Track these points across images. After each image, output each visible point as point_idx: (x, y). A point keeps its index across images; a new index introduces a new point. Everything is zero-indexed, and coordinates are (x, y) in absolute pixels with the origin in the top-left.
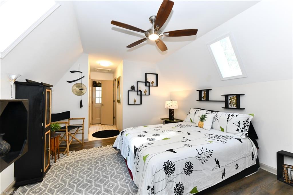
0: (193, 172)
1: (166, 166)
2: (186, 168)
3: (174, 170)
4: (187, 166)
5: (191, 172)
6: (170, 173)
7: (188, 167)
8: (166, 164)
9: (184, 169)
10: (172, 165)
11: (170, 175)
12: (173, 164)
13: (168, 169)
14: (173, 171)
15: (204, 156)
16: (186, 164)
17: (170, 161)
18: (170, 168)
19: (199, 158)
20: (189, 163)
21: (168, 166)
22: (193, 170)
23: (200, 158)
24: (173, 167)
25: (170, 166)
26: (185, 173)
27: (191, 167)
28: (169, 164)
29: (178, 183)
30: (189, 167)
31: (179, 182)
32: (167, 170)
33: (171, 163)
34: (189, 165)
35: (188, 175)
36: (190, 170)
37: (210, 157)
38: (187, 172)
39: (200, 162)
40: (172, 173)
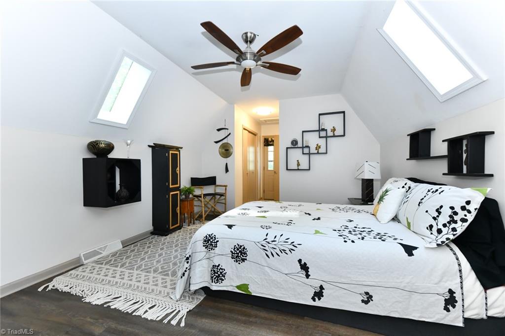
0: (245, 261)
1: (207, 239)
2: (235, 251)
3: (216, 247)
4: (238, 249)
5: (243, 260)
6: (210, 248)
7: (238, 252)
8: (208, 236)
9: (231, 251)
10: (214, 240)
11: (209, 251)
12: (217, 240)
13: (208, 242)
14: (214, 247)
15: (274, 247)
16: (235, 246)
17: (215, 235)
18: (211, 242)
19: (262, 245)
20: (241, 246)
21: (210, 240)
22: (246, 259)
23: (265, 247)
24: (215, 243)
25: (211, 240)
26: (232, 258)
27: (244, 254)
28: (212, 238)
29: (217, 265)
30: (240, 252)
31: (219, 265)
32: (207, 244)
33: (215, 238)
34: (240, 250)
35: (237, 262)
36: (241, 256)
37: (288, 251)
38: (236, 258)
39: (263, 253)
40: (212, 250)
